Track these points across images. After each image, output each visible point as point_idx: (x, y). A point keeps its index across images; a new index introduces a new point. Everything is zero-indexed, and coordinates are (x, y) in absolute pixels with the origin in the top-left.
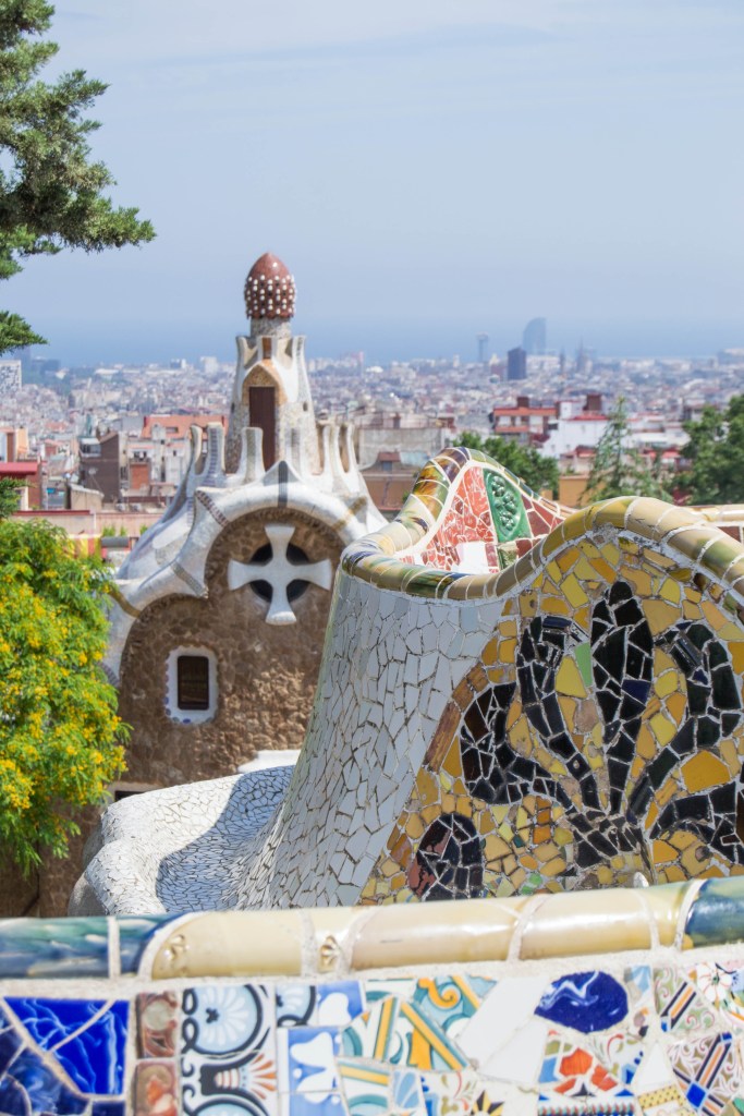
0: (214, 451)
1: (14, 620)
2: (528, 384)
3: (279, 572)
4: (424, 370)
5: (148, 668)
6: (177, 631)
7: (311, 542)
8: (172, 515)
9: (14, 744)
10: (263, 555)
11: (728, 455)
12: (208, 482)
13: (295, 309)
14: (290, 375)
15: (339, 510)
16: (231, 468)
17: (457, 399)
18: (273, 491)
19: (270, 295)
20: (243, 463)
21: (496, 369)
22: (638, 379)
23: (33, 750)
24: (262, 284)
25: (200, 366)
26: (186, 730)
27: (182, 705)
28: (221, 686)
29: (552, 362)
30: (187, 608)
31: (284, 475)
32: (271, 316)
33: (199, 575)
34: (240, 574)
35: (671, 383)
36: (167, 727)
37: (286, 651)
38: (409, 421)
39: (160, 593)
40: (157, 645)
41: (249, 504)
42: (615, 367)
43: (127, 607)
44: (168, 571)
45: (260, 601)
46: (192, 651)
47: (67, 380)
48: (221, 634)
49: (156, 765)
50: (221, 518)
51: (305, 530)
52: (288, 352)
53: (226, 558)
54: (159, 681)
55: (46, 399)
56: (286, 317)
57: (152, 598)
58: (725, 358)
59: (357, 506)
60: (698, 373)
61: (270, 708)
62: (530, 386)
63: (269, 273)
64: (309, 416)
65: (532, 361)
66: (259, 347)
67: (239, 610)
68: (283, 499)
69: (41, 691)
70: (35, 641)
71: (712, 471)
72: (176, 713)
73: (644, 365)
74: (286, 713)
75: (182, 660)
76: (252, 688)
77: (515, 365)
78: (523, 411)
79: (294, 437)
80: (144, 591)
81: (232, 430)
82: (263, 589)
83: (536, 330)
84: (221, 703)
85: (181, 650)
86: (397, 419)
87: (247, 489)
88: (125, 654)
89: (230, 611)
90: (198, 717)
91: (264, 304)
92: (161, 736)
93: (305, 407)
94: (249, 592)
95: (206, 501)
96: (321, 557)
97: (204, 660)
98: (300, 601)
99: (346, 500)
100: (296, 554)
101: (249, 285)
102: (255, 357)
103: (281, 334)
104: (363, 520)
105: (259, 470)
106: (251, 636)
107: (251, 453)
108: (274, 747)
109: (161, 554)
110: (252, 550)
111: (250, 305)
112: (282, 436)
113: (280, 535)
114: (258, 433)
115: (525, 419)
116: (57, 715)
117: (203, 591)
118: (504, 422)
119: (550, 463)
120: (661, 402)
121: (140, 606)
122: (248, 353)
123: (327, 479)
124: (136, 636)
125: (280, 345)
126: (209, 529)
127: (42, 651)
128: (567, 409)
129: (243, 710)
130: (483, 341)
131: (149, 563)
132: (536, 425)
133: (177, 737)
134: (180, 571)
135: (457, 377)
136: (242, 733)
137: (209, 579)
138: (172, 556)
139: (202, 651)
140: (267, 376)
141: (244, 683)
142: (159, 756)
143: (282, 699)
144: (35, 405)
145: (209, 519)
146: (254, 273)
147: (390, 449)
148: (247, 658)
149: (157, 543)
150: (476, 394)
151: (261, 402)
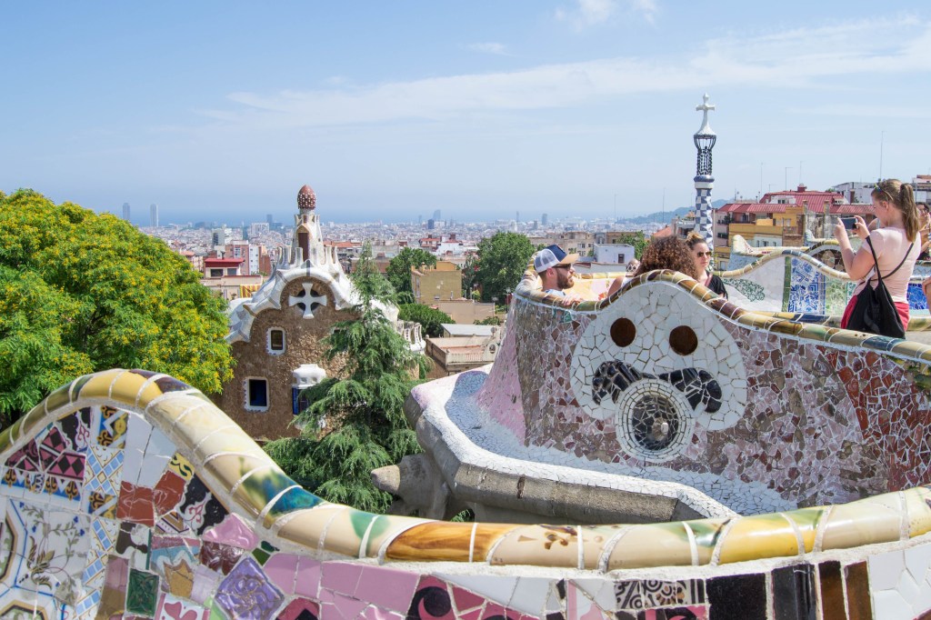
0: (286, 257)
1: (186, 322)
2: (435, 231)
3: (308, 300)
4: (401, 226)
5: (260, 335)
6: (270, 321)
7: (319, 289)
8: (271, 279)
9: (184, 370)
10: (302, 294)
11: (492, 254)
12: (283, 268)
13: (316, 205)
14: (313, 229)
15: (329, 277)
16: (292, 262)
17: (412, 236)
18: (304, 271)
19: (306, 200)
20: (296, 260)
21: (424, 226)
22: (470, 229)
23: (192, 372)
24: (303, 196)
25: (328, 225)
26: (274, 357)
27: (273, 348)
28: (287, 341)
29: (442, 224)
30: (274, 313)
31: (308, 265)
32: (307, 208)
33: (278, 301)
34: (293, 301)
35: (480, 230)
36: (267, 356)
37: (311, 328)
38: (388, 243)
39: (264, 308)
40: (263, 327)
41: (296, 275)
42: (463, 225)
43: (252, 313)
44: (267, 300)
45: (301, 310)
46: (276, 328)
47: (284, 229)
48: (286, 322)
49: (264, 370)
50: (286, 280)
51: (317, 284)
52: (313, 220)
53: (288, 295)
54: (264, 340)
55: (277, 236)
56: (313, 208)
57: (261, 310)
58: (497, 223)
59: (336, 276)
60: (489, 227)
61: (305, 349)
62: (435, 232)
63: (306, 192)
64: (321, 243)
65: (436, 223)
66: (302, 219)
67: (293, 314)
68: (308, 273)
69: (195, 349)
70: (194, 330)
71: (486, 259)
72: (271, 351)
73: (472, 225)
74: (311, 351)
75: (272, 332)
76: (298, 342)
77: (431, 225)
78: (430, 240)
79: (314, 251)
80: (258, 307)
81: (293, 249)
82: (302, 306)
83: (437, 214)
84: (287, 348)
85: (272, 328)
86: (384, 243)
87: (296, 270)
88: (251, 330)
89: (290, 314)
90: (279, 352)
91: (304, 203)
92: (266, 359)
93: (319, 240)
94: (297, 307)
95: (280, 274)
96: (323, 294)
97: (281, 332)
98: (316, 310)
99: (332, 274)
100: (314, 293)
101: (299, 196)
102: (301, 222)
103: (311, 214)
104: (338, 281)
105: (302, 262)
106: (298, 323)
107: (299, 257)
108: (308, 363)
109: (266, 293)
110: (298, 292)
111: (299, 204)
112: (310, 250)
113: (308, 286)
114: (301, 249)
115: (431, 242)
116: (204, 358)
117: (280, 307)
118: (424, 243)
119: (434, 258)
120: (477, 237)
121: (257, 312)
122: (298, 221)
123: (327, 266)
124: (255, 324)
125: (310, 218)
126: (281, 285)
127: (197, 334)
128: (444, 239)
129: (295, 350)
130: (420, 217)
131: (262, 296)
132: (434, 244)
133: (271, 360)
134: (271, 300)
135: (412, 228)
136: (295, 358)
137: (282, 302)
138: (269, 294)
139: (280, 329)
140: (305, 229)
141: (295, 340)
142: (264, 367)
143: (309, 346)
144: (273, 238)
145: (281, 281)
146: (301, 192)
147: (381, 252)
148: (296, 331)
149: (265, 289)
150: (418, 234)
151: (303, 238)
